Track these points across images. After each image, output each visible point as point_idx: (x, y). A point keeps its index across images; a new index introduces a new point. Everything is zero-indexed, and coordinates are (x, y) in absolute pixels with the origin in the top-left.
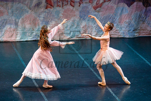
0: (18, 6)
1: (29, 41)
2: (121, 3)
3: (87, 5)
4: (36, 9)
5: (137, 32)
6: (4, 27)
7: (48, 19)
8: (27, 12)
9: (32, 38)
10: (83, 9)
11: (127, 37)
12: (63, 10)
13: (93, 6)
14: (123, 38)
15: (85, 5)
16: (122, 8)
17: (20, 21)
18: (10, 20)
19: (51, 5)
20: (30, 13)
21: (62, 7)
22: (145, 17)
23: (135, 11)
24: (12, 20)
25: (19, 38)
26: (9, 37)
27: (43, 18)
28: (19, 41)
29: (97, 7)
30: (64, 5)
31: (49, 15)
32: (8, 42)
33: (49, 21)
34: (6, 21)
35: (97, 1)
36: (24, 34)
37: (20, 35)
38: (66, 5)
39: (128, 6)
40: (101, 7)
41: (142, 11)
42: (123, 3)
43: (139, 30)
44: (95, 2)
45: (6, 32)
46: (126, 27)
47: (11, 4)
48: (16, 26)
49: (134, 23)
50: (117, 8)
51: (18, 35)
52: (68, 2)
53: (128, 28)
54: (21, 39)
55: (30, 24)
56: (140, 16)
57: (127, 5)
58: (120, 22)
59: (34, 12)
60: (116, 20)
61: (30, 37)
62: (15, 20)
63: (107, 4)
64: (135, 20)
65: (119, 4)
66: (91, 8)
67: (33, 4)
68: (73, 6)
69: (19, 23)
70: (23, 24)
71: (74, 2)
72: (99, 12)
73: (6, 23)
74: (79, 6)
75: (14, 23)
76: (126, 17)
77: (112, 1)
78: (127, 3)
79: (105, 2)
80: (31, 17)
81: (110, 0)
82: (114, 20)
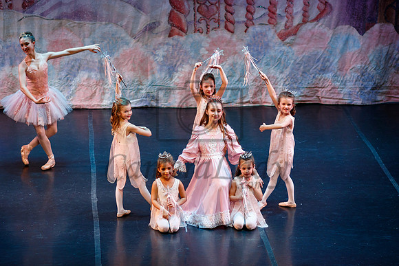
0: (107, 29)
2: (344, 26)
3: (264, 29)
4: (147, 37)
5: (383, 93)
6: (75, 76)
7: (175, 61)
8: (127, 44)
9: (138, 102)
10: (254, 37)
11: (359, 102)
12: (209, 40)
13: (278, 31)
14: (349, 105)
15: (258, 29)
16: (345, 37)
18: (88, 62)
19: (182, 30)
20: (132, 46)
21: (207, 33)
23: (377, 45)
24: (93, 62)
25: (108, 102)
26: (87, 99)
27: (164, 57)
28: (109, 108)
29: (288, 35)
30: (211, 29)
31: (176, 50)
32: (83, 109)
33: (175, 65)
34: (80, 64)
35: (287, 21)
37: (111, 94)
38: (215, 28)
39: (360, 33)
40: (295, 34)
41: (393, 45)
42: (347, 26)
43: (387, 88)
44: (283, 23)
45: (79, 87)
46: (354, 80)
47: (90, 26)
48: (102, 74)
49: (375, 72)
50: (334, 37)
51: (107, 95)
52: (221, 22)
53: (361, 82)
55: (133, 69)
56: (389, 56)
57: (358, 30)
58: (341, 70)
59: (141, 44)
60: (331, 64)
61: (134, 99)
62: (100, 62)
63: (310, 27)
64: (378, 66)
65: (340, 27)
66: (273, 37)
67: (140, 27)
68: (232, 32)
71: (233, 23)
72: (291, 45)
73: (79, 67)
74: (246, 31)
75: (96, 69)
76: (354, 58)
77: (322, 21)
78: (358, 25)
79: (304, 22)
80: (135, 56)
81: (317, 19)
82: (328, 64)
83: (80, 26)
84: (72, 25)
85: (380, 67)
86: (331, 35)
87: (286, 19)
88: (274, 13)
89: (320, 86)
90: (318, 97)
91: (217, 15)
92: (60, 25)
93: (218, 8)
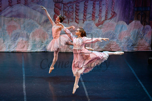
0: (30, 21)
1: (39, 52)
2: (121, 21)
3: (90, 22)
4: (45, 25)
5: (136, 47)
6: (17, 39)
8: (38, 27)
9: (41, 49)
10: (86, 25)
11: (127, 51)
13: (96, 23)
15: (88, 22)
16: (121, 26)
17: (31, 34)
18: (22, 34)
20: (40, 28)
21: (68, 23)
22: (143, 34)
23: (134, 29)
24: (24, 34)
25: (30, 49)
26: (21, 48)
27: (51, 32)
28: (30, 51)
29: (99, 24)
30: (70, 21)
32: (20, 52)
34: (19, 35)
35: (99, 19)
36: (34, 46)
37: (31, 46)
39: (127, 24)
40: (102, 24)
41: (140, 29)
42: (122, 21)
43: (138, 45)
44: (98, 20)
45: (19, 44)
46: (125, 42)
47: (23, 20)
48: (28, 39)
49: (133, 39)
50: (117, 26)
51: (29, 47)
52: (74, 19)
53: (127, 43)
54: (31, 50)
55: (40, 37)
56: (138, 33)
57: (126, 23)
58: (120, 38)
59: (43, 27)
60: (116, 36)
61: (39, 48)
62: (27, 34)
63: (108, 22)
64: (134, 37)
65: (119, 22)
66: (93, 25)
67: (43, 21)
68: (78, 23)
69: (30, 37)
70: (34, 37)
71: (78, 19)
72: (100, 28)
73: (19, 36)
74: (83, 23)
75: (25, 36)
76: (125, 34)
77: (112, 19)
78: (126, 21)
79: (106, 20)
80: (41, 32)
81: (111, 18)
82: (115, 36)
83: (19, 20)
84: (16, 20)
85: (135, 37)
86: (116, 25)
87: (99, 18)
88: (94, 16)
89: (111, 44)
90: (111, 48)
91: (72, 16)
92: (12, 20)
93: (73, 14)
